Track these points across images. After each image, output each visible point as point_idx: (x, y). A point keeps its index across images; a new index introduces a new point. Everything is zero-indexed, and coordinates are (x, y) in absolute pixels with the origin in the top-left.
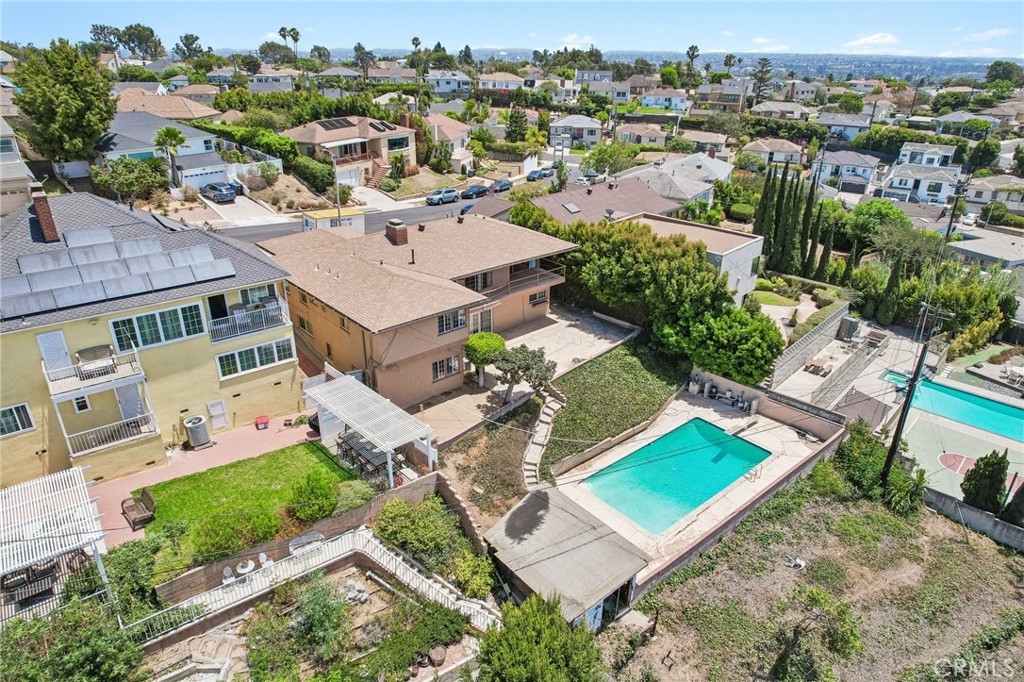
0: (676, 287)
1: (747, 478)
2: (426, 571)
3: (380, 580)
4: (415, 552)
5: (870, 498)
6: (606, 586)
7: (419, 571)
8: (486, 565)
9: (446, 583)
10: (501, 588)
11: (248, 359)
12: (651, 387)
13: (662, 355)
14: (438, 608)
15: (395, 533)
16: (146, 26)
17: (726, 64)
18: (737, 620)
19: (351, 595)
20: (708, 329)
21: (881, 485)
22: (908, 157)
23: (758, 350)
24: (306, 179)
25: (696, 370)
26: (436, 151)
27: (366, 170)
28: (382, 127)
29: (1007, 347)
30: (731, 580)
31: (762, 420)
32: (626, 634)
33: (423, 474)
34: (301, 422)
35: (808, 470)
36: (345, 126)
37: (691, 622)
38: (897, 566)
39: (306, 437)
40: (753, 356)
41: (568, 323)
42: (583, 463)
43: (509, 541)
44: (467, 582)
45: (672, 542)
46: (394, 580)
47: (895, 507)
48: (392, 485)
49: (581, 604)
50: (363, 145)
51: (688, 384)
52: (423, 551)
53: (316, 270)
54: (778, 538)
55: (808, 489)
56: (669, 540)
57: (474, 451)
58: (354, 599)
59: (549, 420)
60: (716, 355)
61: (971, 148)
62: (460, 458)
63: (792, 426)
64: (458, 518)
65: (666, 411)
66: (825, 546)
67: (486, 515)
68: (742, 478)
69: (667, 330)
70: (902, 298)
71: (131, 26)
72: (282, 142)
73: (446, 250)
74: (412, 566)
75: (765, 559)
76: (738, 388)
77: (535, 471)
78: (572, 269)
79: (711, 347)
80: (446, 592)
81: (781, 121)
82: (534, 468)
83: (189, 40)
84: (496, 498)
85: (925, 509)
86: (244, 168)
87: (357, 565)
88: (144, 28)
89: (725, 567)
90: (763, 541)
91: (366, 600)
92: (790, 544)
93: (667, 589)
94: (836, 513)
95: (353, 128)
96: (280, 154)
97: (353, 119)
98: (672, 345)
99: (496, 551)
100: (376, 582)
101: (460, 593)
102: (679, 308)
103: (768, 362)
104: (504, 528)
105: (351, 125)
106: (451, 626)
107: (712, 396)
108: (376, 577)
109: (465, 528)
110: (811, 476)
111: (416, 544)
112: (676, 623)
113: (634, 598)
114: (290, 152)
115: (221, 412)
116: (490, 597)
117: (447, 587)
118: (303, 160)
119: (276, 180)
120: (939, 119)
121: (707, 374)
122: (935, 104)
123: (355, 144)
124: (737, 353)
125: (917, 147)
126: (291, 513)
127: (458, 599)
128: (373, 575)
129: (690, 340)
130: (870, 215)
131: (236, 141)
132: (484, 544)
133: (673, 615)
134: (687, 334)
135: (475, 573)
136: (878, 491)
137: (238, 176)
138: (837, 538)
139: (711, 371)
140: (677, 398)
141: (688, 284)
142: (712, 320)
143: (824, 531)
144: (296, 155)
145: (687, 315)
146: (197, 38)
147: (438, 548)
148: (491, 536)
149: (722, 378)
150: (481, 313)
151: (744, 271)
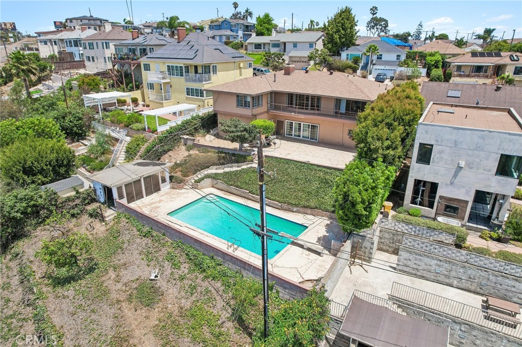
11: (193, 92)
28: (516, 59)
36: (492, 56)
75: (156, 260)
97: (506, 53)
150: (312, 126)
151: (477, 160)
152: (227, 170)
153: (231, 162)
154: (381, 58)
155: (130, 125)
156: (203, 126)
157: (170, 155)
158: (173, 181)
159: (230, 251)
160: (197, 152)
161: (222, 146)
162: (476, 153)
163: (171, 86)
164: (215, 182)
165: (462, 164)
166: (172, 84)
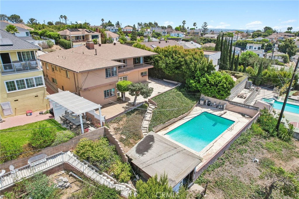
0: (194, 65)
1: (229, 130)
2: (99, 171)
3: (76, 176)
4: (94, 162)
5: (273, 136)
6: (185, 172)
7: (96, 171)
8: (128, 167)
9: (109, 176)
10: (135, 177)
11: (21, 84)
12: (187, 102)
13: (190, 92)
14: (104, 187)
15: (84, 153)
16: (18, 15)
17: (194, 25)
18: (239, 185)
19: (60, 184)
20: (207, 79)
21: (276, 131)
22: (249, 48)
23: (225, 85)
24: (63, 46)
25: (202, 96)
26: (108, 41)
28: (90, 32)
29: (296, 91)
30: (231, 168)
31: (228, 112)
32: (194, 195)
33: (98, 127)
34: (47, 113)
35: (250, 127)
36: (77, 31)
37: (220, 187)
38: (292, 160)
39: (49, 118)
40: (223, 88)
41: (155, 82)
42: (165, 128)
43: (137, 155)
44: (119, 175)
45: (205, 154)
46: (83, 176)
47: (283, 139)
48: (83, 132)
49: (174, 181)
50: (83, 36)
51: (200, 101)
52: (97, 161)
53: (58, 57)
54: (246, 151)
55: (251, 133)
56: (204, 153)
57: (121, 123)
58: (61, 186)
59: (151, 112)
60: (210, 89)
61: (265, 45)
62: (115, 125)
63: (239, 113)
64: (114, 146)
65: (193, 110)
66: (263, 154)
67: (127, 147)
68: (226, 130)
69: (192, 81)
70: (263, 76)
71: (13, 15)
72: (55, 34)
73: (109, 52)
74: (93, 169)
75: (242, 159)
76: (218, 101)
77: (147, 130)
78: (155, 64)
79: (208, 86)
80: (109, 180)
81: (212, 39)
82: (146, 129)
83: (32, 20)
84: (131, 141)
85: (293, 139)
86: (41, 42)
87: (65, 170)
88: (17, 16)
89: (228, 163)
90: (240, 152)
91: (69, 186)
92: (250, 153)
93: (207, 173)
94: (263, 142)
95: (80, 32)
96: (54, 38)
97: (80, 30)
98: (194, 87)
99: (132, 160)
100: (74, 177)
101: (116, 181)
102: (195, 73)
103: (229, 90)
104: (135, 150)
105: (79, 31)
106: (111, 197)
107: (209, 105)
108: (74, 175)
109: (117, 151)
110: (251, 128)
111: (94, 158)
112: (213, 188)
113: (195, 178)
114: (57, 37)
115: (9, 107)
116: (130, 182)
117: (110, 178)
118: (62, 40)
119: (53, 46)
120: (254, 39)
121: (206, 97)
122: (252, 36)
123: (80, 36)
124: (218, 87)
125: (251, 45)
126: (29, 145)
127: (115, 183)
128: (73, 174)
129: (200, 84)
130: (247, 55)
131: (39, 35)
132: (126, 157)
133: (211, 184)
134: (199, 82)
135: (122, 171)
136: (276, 133)
137: (38, 44)
138: (267, 150)
139: (208, 95)
140: (196, 106)
141: (198, 64)
142: (208, 76)
143: (261, 148)
144: (60, 38)
145: (198, 75)
146: (34, 19)
147: (105, 160)
148: (130, 153)
149: (212, 98)
152: (148, 118)
164: (155, 129)
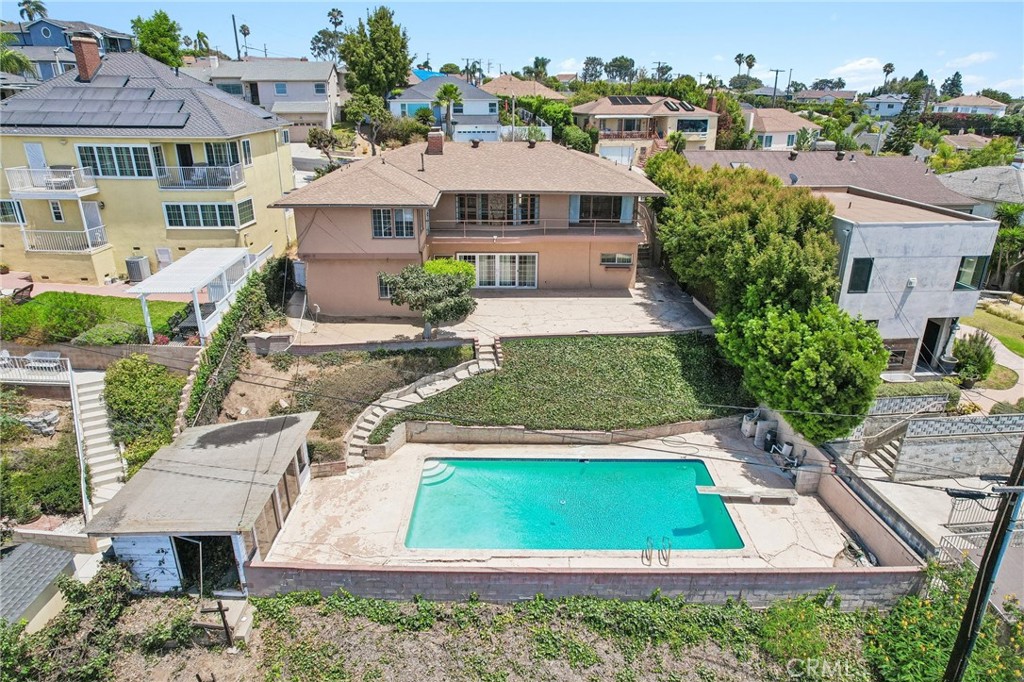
11: (192, 215)
27: (643, 150)
28: (677, 107)
33: (188, 344)
36: (638, 103)
41: (642, 301)
48: (150, 340)
59: (463, 377)
65: (671, 438)
72: (558, 110)
76: (801, 443)
77: (379, 418)
82: (382, 414)
95: (648, 106)
97: (654, 99)
104: (211, 431)
105: (647, 103)
107: (767, 446)
113: (250, 584)
114: (561, 120)
115: (168, 260)
118: (570, 128)
140: (710, 430)
144: (568, 125)
146: (671, 69)
150: (520, 257)
151: (932, 272)
152: (428, 391)
153: (429, 370)
154: (461, 111)
155: (75, 334)
156: (273, 300)
157: (241, 391)
158: (317, 456)
159: (656, 565)
160: (314, 368)
161: (379, 338)
162: (933, 260)
163: (102, 206)
164: (416, 427)
165: (914, 280)
166: (105, 198)
